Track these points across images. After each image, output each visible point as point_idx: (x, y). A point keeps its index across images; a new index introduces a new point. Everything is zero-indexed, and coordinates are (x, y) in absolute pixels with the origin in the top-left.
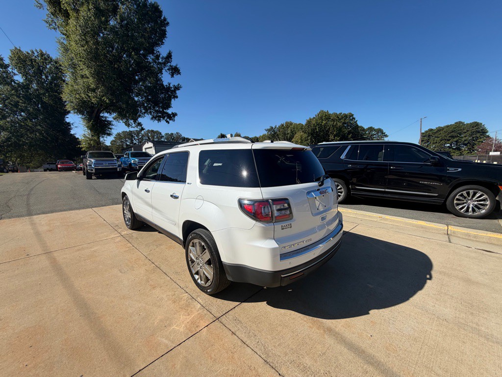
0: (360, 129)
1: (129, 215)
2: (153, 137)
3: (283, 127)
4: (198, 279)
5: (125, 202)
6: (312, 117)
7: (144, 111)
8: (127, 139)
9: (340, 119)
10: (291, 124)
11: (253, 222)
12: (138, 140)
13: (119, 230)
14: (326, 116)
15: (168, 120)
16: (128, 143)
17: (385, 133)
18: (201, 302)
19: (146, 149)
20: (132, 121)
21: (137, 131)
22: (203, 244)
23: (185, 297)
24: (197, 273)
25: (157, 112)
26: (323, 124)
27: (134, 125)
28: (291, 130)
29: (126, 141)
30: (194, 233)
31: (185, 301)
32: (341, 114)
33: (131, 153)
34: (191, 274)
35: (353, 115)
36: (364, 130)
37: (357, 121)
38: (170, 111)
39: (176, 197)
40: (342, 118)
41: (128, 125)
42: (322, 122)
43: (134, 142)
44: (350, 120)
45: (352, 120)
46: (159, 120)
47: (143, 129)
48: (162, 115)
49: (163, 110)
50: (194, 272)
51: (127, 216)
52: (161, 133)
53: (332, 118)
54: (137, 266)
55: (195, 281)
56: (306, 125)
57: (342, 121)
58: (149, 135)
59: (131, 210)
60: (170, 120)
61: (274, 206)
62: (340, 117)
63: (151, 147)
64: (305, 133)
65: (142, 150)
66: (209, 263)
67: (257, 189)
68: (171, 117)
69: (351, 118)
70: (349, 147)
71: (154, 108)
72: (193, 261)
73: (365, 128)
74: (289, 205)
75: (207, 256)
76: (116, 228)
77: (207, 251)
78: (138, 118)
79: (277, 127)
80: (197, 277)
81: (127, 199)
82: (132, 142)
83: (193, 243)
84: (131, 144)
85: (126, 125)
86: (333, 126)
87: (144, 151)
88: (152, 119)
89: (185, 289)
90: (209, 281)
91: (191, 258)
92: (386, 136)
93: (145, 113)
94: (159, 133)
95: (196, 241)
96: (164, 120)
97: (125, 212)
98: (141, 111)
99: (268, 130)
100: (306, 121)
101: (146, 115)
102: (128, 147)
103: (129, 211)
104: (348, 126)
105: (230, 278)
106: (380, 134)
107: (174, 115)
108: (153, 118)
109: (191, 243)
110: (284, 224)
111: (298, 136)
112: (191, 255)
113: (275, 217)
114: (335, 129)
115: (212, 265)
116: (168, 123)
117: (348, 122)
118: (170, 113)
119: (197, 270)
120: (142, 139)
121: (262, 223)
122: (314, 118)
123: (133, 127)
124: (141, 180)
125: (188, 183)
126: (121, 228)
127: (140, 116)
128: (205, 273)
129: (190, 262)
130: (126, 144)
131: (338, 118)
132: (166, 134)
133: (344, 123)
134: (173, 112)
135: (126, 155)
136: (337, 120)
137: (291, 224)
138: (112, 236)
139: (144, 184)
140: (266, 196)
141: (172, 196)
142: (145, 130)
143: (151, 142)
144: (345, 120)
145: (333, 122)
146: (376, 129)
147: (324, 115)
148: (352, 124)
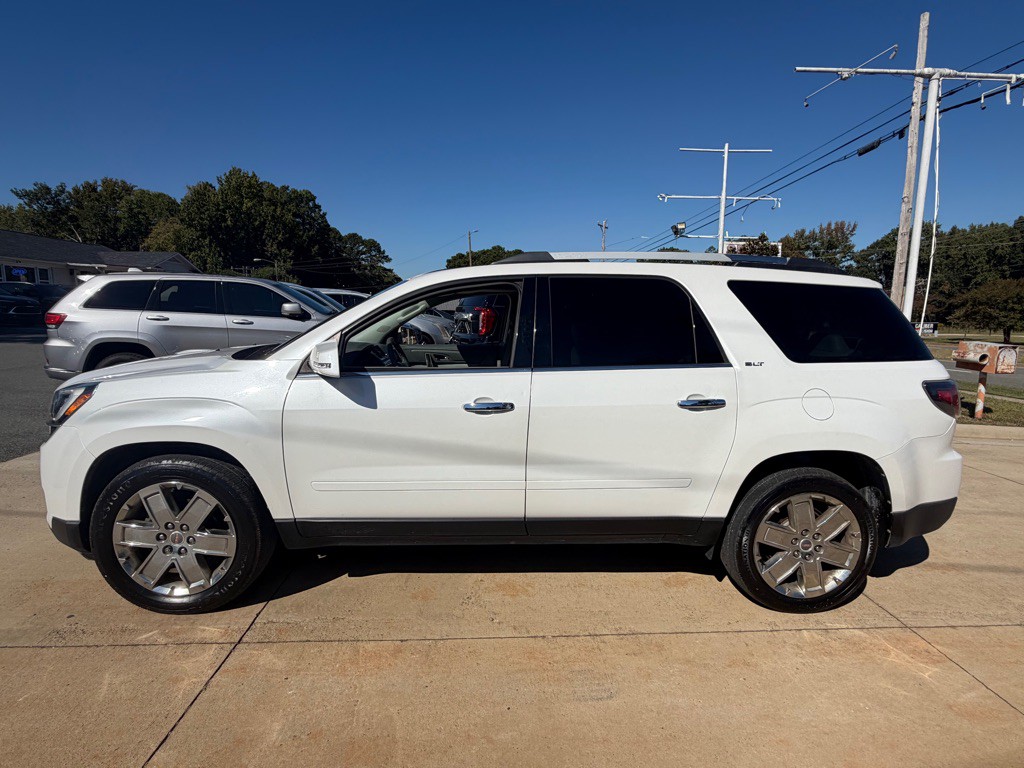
0: (331, 235)
3: (94, 195)
6: (206, 183)
9: (286, 203)
10: (128, 190)
14: (250, 186)
17: (384, 252)
26: (244, 208)
28: (131, 209)
32: (285, 188)
35: (315, 198)
36: (341, 238)
37: (325, 214)
40: (291, 200)
42: (241, 203)
45: (312, 209)
53: (267, 195)
56: (189, 202)
62: (285, 197)
64: (190, 226)
69: (311, 204)
73: (343, 235)
79: (69, 189)
86: (273, 216)
92: (388, 259)
99: (30, 196)
104: (305, 223)
106: (374, 253)
111: (163, 231)
114: (280, 227)
117: (304, 214)
144: (297, 206)
145: (273, 208)
146: (365, 241)
147: (246, 184)
148: (315, 220)
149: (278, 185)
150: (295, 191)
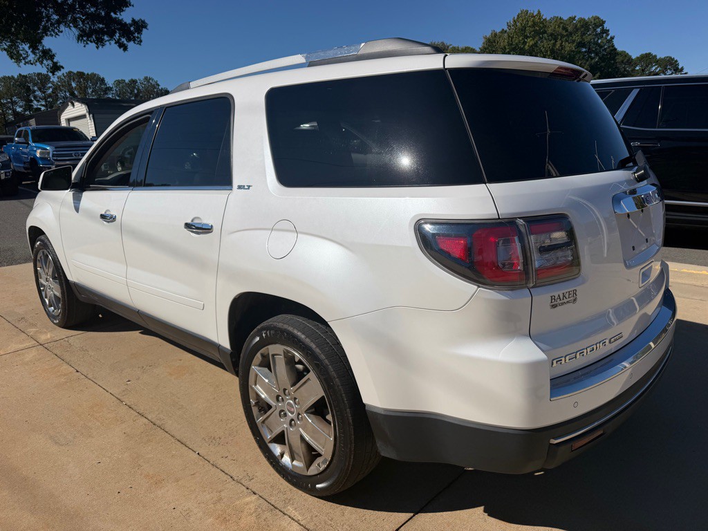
0: (619, 59)
1: (54, 290)
2: (83, 90)
4: (282, 455)
5: (40, 254)
6: (498, 30)
7: (56, 17)
8: (15, 99)
9: (571, 34)
11: (469, 288)
12: (45, 99)
13: (32, 331)
14: (535, 24)
15: (124, 40)
16: (19, 110)
17: (682, 69)
18: (300, 518)
19: (69, 120)
20: (25, 47)
21: (39, 74)
22: (298, 356)
23: (252, 506)
24: (280, 439)
25: (94, 18)
27: (31, 57)
29: (14, 103)
30: (266, 328)
31: (253, 518)
32: (572, 19)
33: (33, 131)
34: (258, 442)
35: (604, 22)
36: (629, 61)
37: (612, 38)
38: (126, 16)
39: (206, 230)
40: (576, 29)
41: (16, 56)
42: (525, 43)
43: (35, 104)
44: (596, 35)
45: (600, 36)
46: (100, 42)
47: (56, 68)
48: (108, 26)
49: (108, 14)
50: (268, 436)
51: (50, 293)
52: (103, 81)
53: (550, 31)
54: (98, 424)
55: (274, 461)
57: (577, 38)
58: (74, 85)
59: (59, 274)
60: (129, 40)
61: (532, 238)
62: (570, 29)
63: (83, 117)
65: (59, 123)
66: (318, 409)
67: (478, 190)
68: (131, 32)
69: (599, 30)
70: (635, 93)
71: (82, 7)
72: (265, 407)
73: (634, 57)
74: (571, 234)
75: (313, 389)
76: (21, 325)
77: (312, 375)
78: (42, 38)
80: (277, 449)
81: (46, 245)
82: (29, 106)
83: (265, 357)
84: (25, 110)
85: (12, 57)
87: (64, 124)
88: (80, 38)
89: (246, 483)
90: (319, 460)
91: (258, 395)
93: (59, 22)
94: (97, 80)
95: (276, 349)
96: (113, 42)
97: (42, 281)
98: (49, 19)
100: (483, 40)
101: (62, 27)
102: (21, 119)
103: (54, 278)
104: (589, 51)
105: (386, 452)
107: (140, 26)
108: (84, 36)
109: (258, 356)
110: (559, 291)
112: (259, 389)
113: (536, 270)
115: (329, 417)
116: (125, 48)
117: (590, 42)
118: (128, 21)
119: (277, 431)
120: (55, 96)
121: (499, 290)
122: (503, 31)
123: (30, 63)
124: (85, 191)
125: (240, 187)
126: (34, 325)
127: (46, 31)
128: (307, 438)
129: (255, 410)
130: (14, 111)
131: (567, 31)
132: (119, 82)
133: (581, 44)
134: (137, 19)
135: (19, 136)
136: (562, 36)
137: (575, 292)
138: (14, 346)
139: (95, 200)
140: (506, 210)
141: (188, 226)
142: (63, 71)
143: (82, 101)
144: (582, 36)
145: (553, 42)
146: (661, 60)
147: (530, 24)
148: (601, 47)
149: (565, 18)
150: (581, 20)
